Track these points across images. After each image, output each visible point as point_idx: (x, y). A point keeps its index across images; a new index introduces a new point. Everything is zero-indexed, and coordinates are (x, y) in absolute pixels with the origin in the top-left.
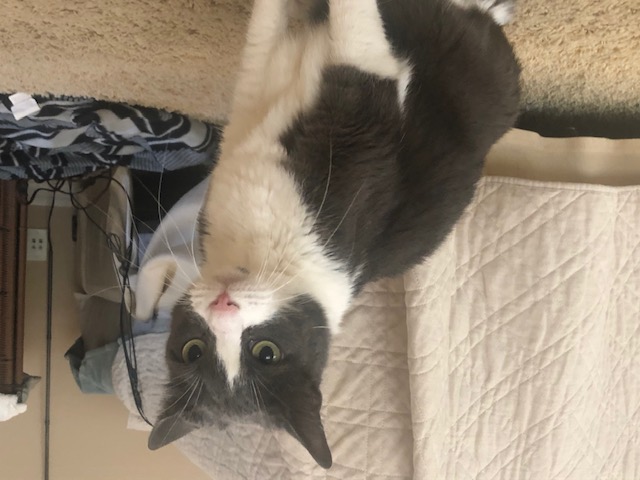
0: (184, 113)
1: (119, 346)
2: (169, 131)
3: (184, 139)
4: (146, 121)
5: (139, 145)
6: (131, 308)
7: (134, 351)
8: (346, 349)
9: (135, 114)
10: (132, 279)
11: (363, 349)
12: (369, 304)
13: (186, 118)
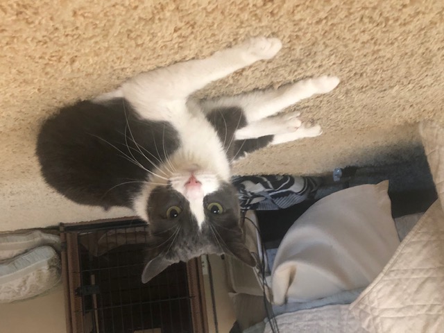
0: (290, 174)
1: (265, 324)
2: (282, 186)
3: (291, 189)
4: (269, 182)
5: (263, 196)
6: (270, 298)
7: (277, 326)
8: (424, 306)
9: (263, 180)
10: (268, 279)
11: (435, 305)
12: (435, 276)
13: (291, 177)
